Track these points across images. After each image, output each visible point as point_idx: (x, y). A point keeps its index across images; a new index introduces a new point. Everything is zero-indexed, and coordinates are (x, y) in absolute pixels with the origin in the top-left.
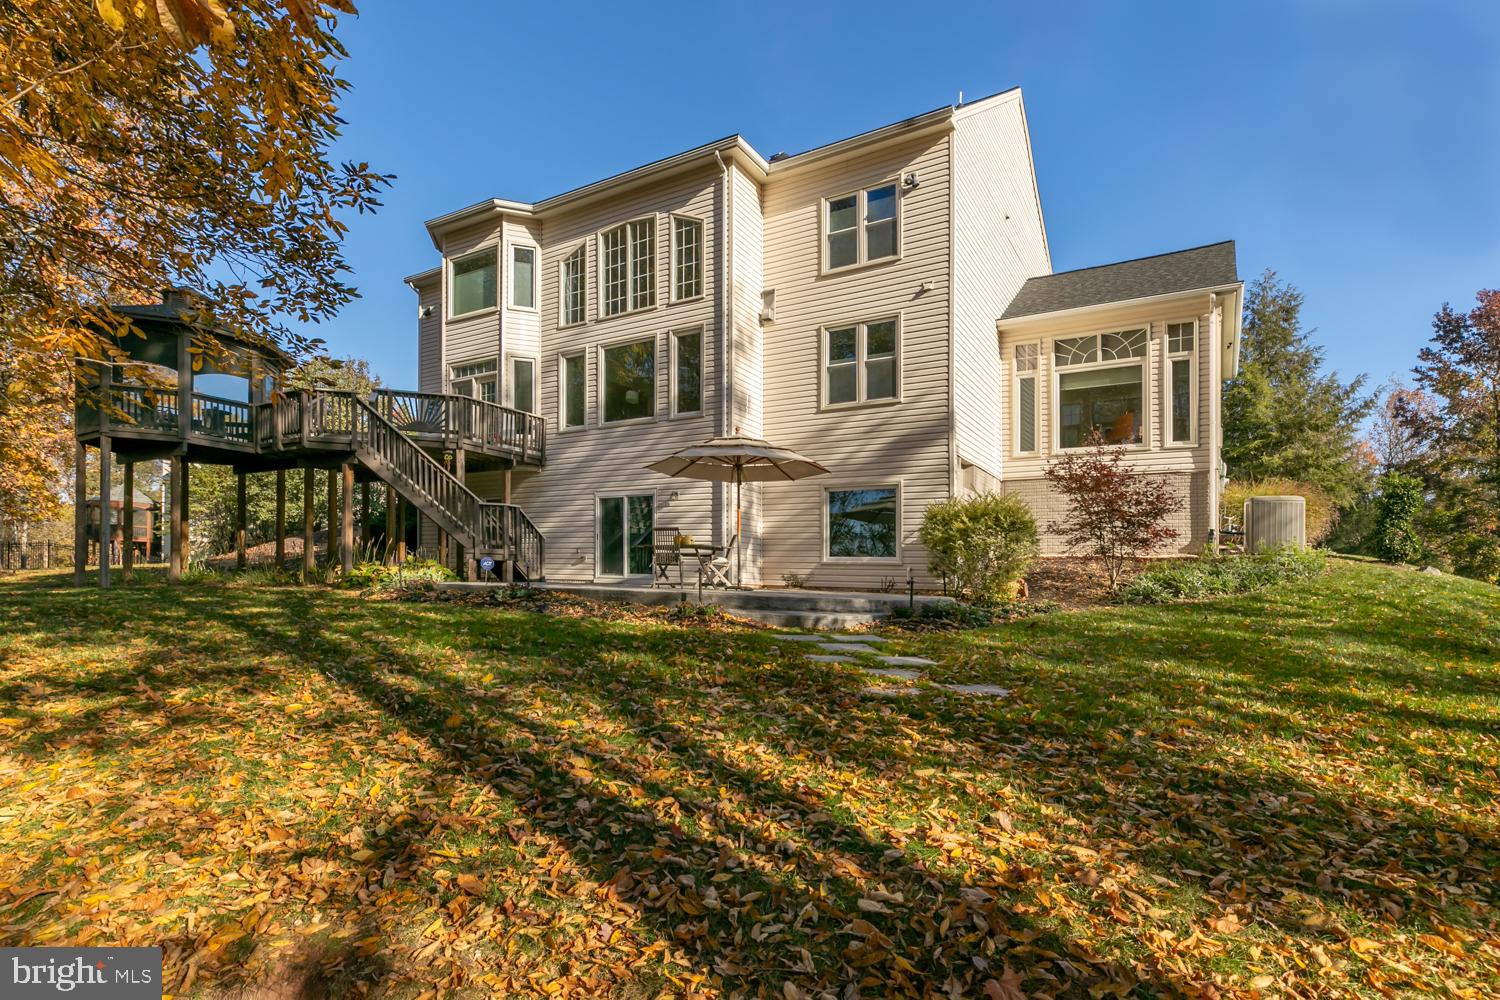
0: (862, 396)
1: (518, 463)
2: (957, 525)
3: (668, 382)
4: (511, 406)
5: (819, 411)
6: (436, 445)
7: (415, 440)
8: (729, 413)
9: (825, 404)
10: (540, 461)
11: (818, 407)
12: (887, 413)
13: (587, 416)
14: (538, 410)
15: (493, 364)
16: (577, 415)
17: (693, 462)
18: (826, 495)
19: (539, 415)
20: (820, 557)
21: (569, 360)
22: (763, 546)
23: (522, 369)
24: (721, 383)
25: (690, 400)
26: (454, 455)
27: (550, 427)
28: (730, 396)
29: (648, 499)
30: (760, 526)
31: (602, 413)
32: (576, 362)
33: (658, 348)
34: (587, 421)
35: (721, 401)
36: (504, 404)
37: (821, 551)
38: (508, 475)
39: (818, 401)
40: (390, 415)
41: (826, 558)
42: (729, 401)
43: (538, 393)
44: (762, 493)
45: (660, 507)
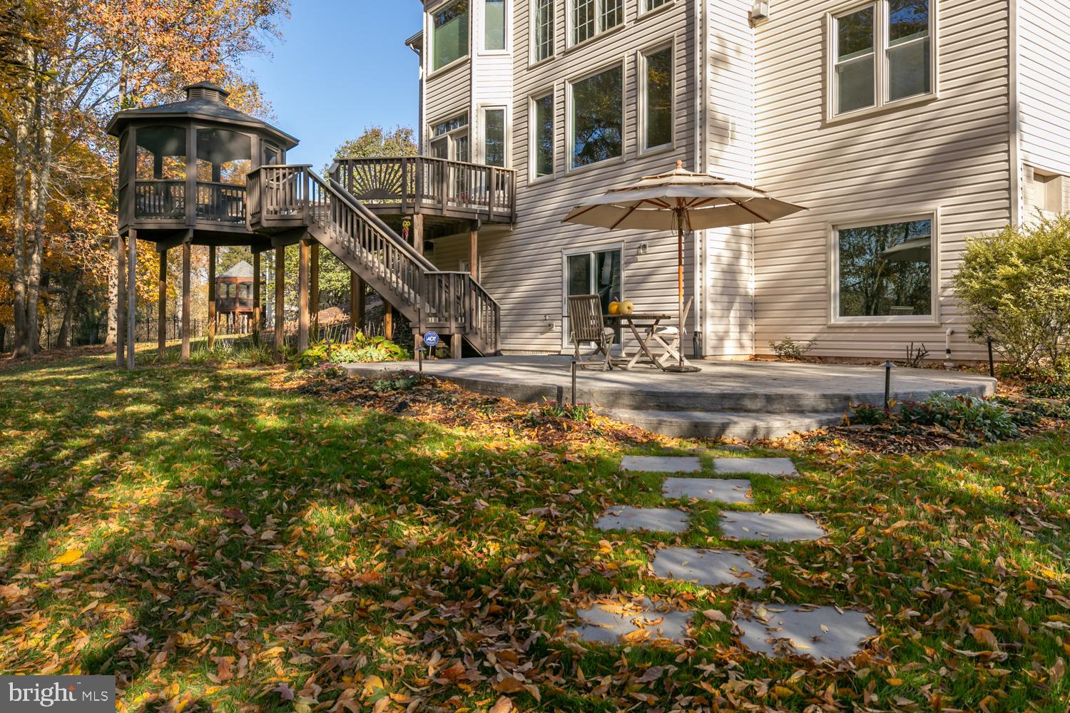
0: (883, 96)
1: (483, 223)
2: (1004, 270)
3: (638, 113)
4: (482, 162)
5: (825, 125)
6: (394, 212)
7: (371, 207)
8: (703, 142)
9: (833, 113)
10: (511, 219)
11: (824, 119)
12: (920, 116)
13: (555, 163)
14: (509, 162)
15: (464, 118)
16: (546, 165)
17: (632, 209)
18: (834, 237)
19: (510, 168)
20: (827, 317)
21: (538, 102)
22: (754, 307)
23: (494, 118)
24: (693, 106)
25: (660, 132)
26: (412, 221)
27: (519, 181)
28: (703, 120)
29: (616, 254)
30: (751, 282)
31: (570, 159)
32: (545, 104)
33: (626, 73)
34: (555, 169)
35: (693, 129)
36: (474, 162)
37: (827, 309)
38: (475, 237)
39: (824, 112)
40: (351, 186)
41: (836, 319)
42: (703, 126)
43: (509, 145)
44: (753, 237)
45: (628, 263)
